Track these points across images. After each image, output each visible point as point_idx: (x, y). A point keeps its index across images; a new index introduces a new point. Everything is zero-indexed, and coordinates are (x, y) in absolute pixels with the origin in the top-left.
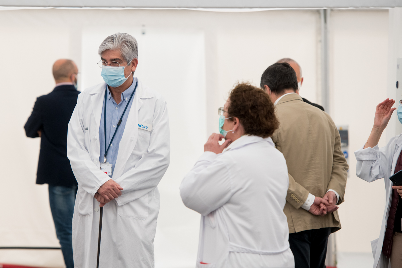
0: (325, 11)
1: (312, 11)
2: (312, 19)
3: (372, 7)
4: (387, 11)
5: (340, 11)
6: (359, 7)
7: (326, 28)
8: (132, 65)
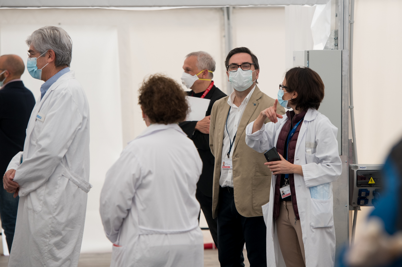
0: (228, 8)
1: (216, 9)
2: (216, 16)
3: (269, 5)
4: (284, 8)
5: (241, 8)
6: (258, 5)
7: (229, 24)
8: (49, 57)
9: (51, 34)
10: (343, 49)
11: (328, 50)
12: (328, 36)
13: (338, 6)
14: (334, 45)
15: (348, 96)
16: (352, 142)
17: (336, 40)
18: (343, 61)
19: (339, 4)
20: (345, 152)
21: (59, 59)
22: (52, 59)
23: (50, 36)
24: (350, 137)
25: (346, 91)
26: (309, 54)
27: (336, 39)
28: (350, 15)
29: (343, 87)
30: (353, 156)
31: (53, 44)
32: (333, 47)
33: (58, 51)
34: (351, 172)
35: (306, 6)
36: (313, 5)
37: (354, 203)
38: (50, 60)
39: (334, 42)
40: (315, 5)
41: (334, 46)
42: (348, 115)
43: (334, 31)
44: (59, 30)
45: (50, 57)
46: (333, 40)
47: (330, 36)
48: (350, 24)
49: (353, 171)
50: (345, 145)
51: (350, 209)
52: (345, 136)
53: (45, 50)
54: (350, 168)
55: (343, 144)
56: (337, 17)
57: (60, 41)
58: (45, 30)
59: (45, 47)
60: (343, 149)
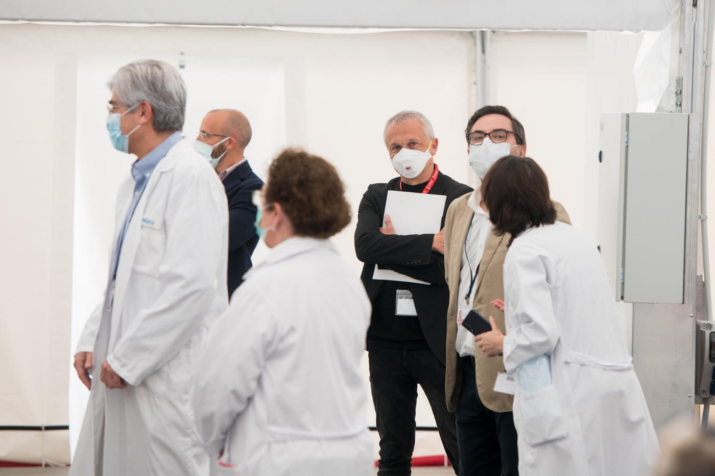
0: (483, 33)
1: (461, 33)
2: (462, 49)
3: (560, 29)
4: (585, 35)
5: (507, 33)
6: (540, 29)
7: (484, 62)
8: (141, 113)
9: (148, 74)
10: (692, 112)
11: (664, 113)
12: (665, 88)
13: (684, 35)
14: (675, 103)
15: (698, 197)
16: (704, 281)
17: (679, 96)
18: (690, 134)
19: (687, 31)
20: (690, 298)
21: (160, 118)
22: (146, 118)
23: (146, 77)
24: (700, 272)
25: (694, 187)
26: (629, 119)
27: (679, 93)
28: (706, 51)
29: (689, 181)
30: (704, 305)
31: (149, 92)
32: (673, 108)
33: (158, 104)
34: (699, 335)
35: (626, 32)
36: (638, 31)
37: (703, 391)
38: (143, 120)
39: (675, 99)
40: (642, 31)
41: (675, 106)
42: (697, 232)
43: (675, 79)
44: (162, 66)
45: (143, 114)
46: (674, 95)
47: (668, 87)
48: (704, 67)
49: (703, 333)
50: (691, 285)
51: (697, 402)
52: (691, 269)
53: (135, 101)
54: (698, 327)
55: (686, 284)
56: (682, 54)
57: (163, 86)
58: (138, 67)
59: (136, 96)
60: (686, 292)
